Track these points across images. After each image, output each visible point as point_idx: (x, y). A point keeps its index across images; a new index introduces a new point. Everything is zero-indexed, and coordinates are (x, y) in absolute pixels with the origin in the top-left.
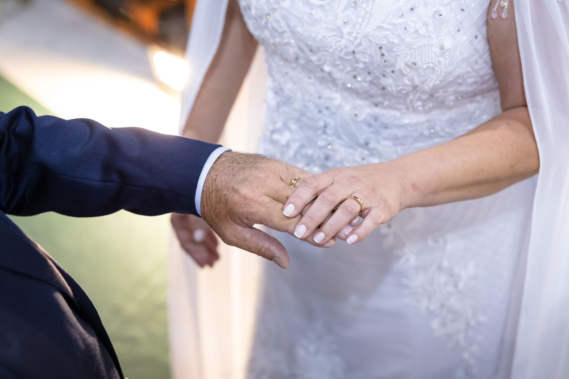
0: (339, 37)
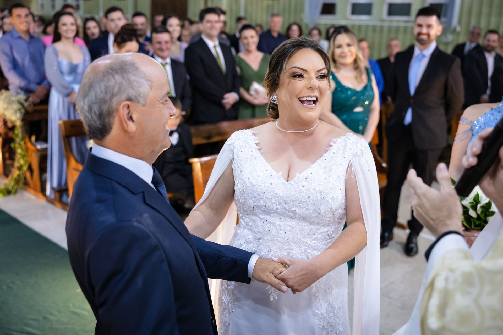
0: (301, 193)
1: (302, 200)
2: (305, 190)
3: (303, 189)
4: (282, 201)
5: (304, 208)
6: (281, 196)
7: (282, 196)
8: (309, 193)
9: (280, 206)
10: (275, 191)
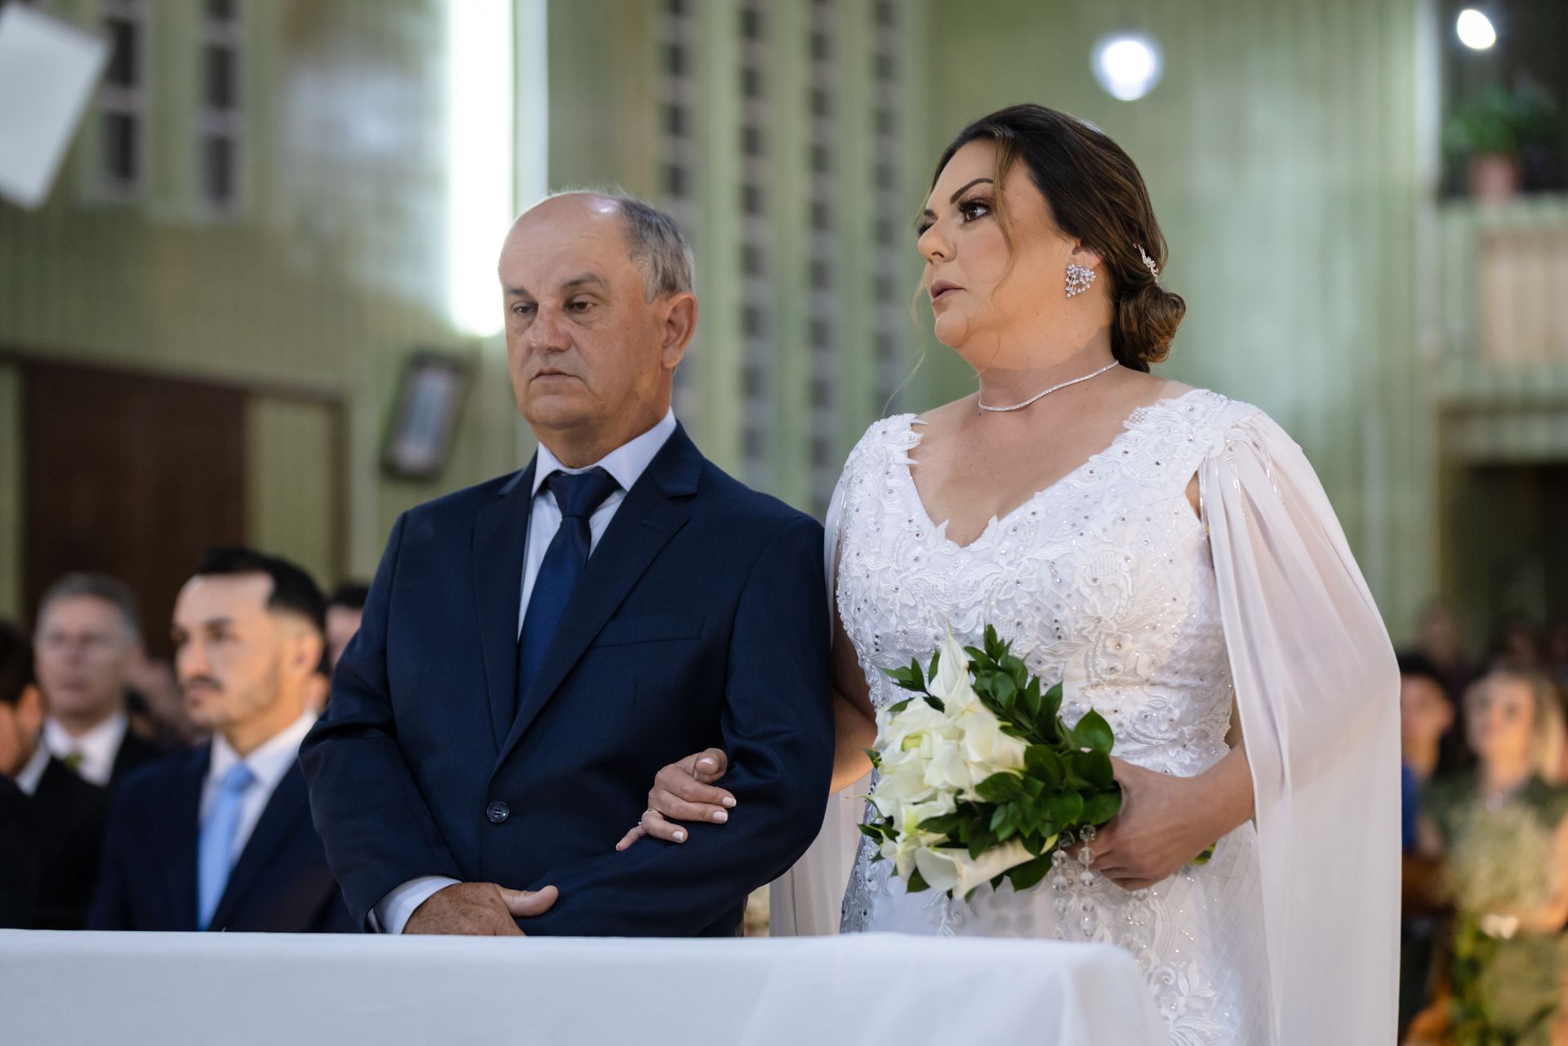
0: (996, 573)
1: (1001, 597)
2: (1006, 562)
3: (1003, 562)
4: (946, 610)
5: (1010, 621)
6: (942, 594)
7: (943, 591)
8: (1018, 572)
9: (943, 628)
10: (925, 580)
